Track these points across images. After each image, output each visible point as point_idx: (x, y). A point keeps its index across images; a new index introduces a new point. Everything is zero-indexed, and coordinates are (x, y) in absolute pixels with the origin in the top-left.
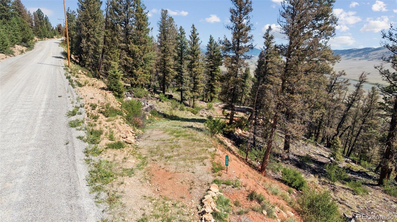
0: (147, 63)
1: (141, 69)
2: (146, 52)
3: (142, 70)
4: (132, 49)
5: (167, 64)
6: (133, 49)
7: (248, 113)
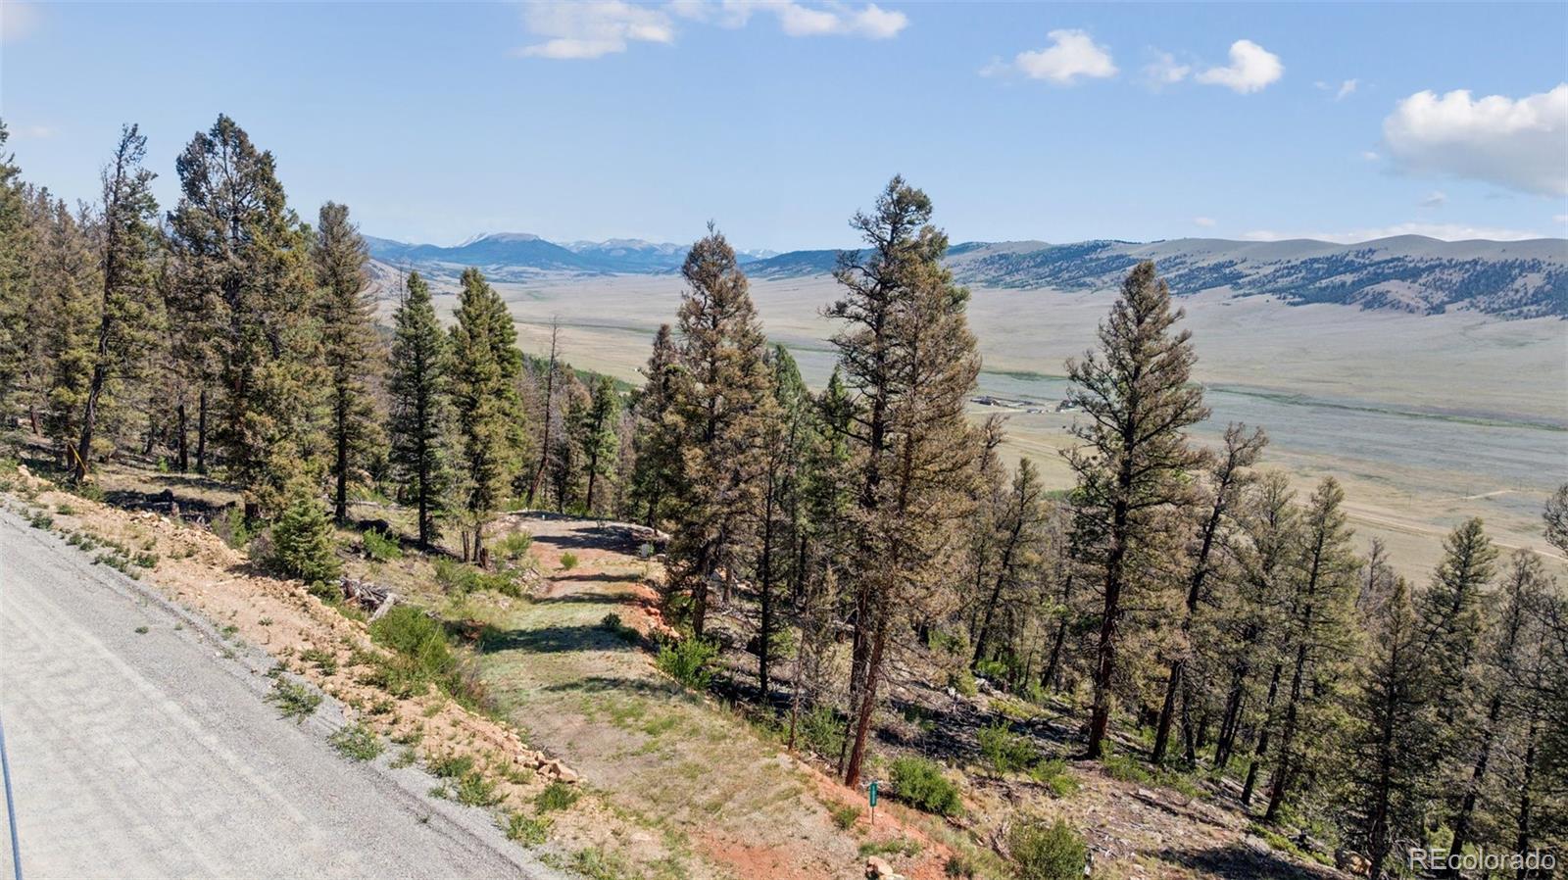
7: (644, 554)
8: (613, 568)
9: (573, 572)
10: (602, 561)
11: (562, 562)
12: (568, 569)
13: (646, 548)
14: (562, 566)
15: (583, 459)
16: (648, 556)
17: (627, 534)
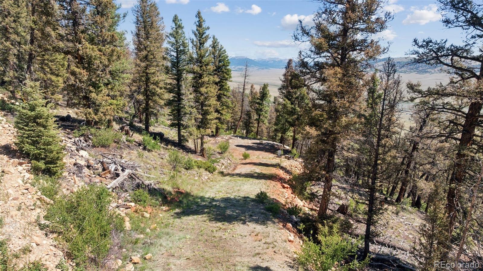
0: (118, 80)
1: (105, 91)
2: (114, 58)
3: (107, 93)
4: (86, 53)
5: (152, 80)
6: (88, 53)
7: (279, 155)
8: (265, 160)
9: (248, 161)
10: (261, 157)
11: (243, 156)
12: (245, 159)
13: (280, 152)
14: (243, 158)
15: (256, 117)
16: (281, 155)
17: (272, 146)
